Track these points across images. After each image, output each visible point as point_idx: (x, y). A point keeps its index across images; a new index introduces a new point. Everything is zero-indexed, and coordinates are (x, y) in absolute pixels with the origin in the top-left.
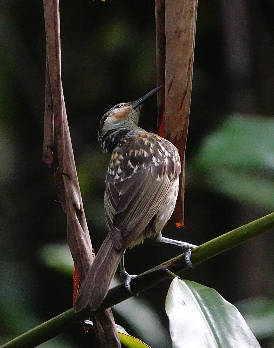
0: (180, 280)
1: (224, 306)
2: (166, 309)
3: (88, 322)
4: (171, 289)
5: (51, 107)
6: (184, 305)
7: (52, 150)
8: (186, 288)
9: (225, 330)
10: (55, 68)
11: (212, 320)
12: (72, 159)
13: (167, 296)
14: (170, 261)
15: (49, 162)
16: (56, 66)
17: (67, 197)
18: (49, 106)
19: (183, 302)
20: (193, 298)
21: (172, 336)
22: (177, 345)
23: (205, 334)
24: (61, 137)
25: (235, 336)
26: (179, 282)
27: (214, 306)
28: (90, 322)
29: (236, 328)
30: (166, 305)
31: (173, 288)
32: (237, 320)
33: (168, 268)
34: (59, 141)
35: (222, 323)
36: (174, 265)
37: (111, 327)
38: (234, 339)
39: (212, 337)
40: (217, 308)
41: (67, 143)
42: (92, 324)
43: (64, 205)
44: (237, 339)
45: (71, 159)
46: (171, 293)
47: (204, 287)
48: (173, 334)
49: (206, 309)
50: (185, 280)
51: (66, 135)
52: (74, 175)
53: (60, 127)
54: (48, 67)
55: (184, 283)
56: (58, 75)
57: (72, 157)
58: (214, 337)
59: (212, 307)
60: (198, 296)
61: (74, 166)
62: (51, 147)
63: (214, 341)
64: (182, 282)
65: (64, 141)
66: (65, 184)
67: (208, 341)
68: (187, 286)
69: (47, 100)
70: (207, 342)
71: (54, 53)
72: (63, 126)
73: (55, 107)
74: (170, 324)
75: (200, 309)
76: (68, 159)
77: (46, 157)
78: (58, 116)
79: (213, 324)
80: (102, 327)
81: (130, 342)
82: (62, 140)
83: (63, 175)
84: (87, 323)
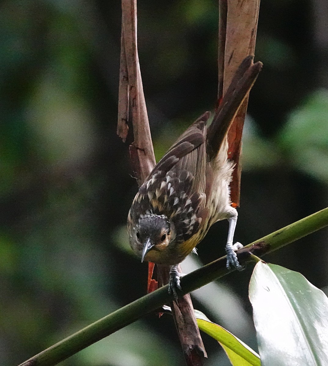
0: (264, 264)
1: (310, 291)
2: (249, 296)
3: (167, 308)
4: (254, 274)
5: (127, 78)
6: (269, 291)
7: (127, 123)
8: (271, 272)
9: (312, 317)
10: (131, 37)
11: (298, 307)
12: (148, 133)
13: (251, 282)
14: (253, 244)
15: (123, 136)
16: (131, 35)
17: (142, 173)
18: (124, 76)
19: (268, 288)
20: (277, 284)
21: (256, 325)
22: (262, 335)
23: (291, 322)
24: (136, 109)
25: (323, 323)
26: (263, 267)
27: (300, 291)
28: (169, 308)
29: (324, 314)
30: (249, 291)
31: (257, 273)
32: (324, 306)
33: (251, 250)
34: (134, 114)
35: (309, 309)
36: (258, 247)
37: (189, 309)
38: (322, 326)
39: (298, 324)
40: (303, 294)
41: (143, 116)
42: (170, 310)
43: (139, 180)
44: (325, 326)
45: (146, 133)
46: (254, 278)
47: (289, 271)
48: (257, 322)
49: (292, 295)
50: (270, 264)
51: (141, 108)
52: (149, 149)
53: (135, 98)
54: (123, 36)
55: (268, 267)
56: (134, 44)
57: (147, 131)
58: (300, 325)
59: (298, 293)
60: (283, 281)
61: (150, 140)
62: (126, 120)
63: (301, 329)
64: (266, 266)
65: (139, 114)
66: (140, 160)
67: (294, 329)
68: (271, 270)
69: (122, 71)
70: (293, 331)
71: (130, 20)
72: (139, 98)
73: (130, 77)
74: (254, 312)
75: (286, 295)
76: (144, 133)
77: (121, 130)
78: (133, 87)
79: (299, 310)
80: (180, 310)
81: (211, 329)
82: (137, 112)
83: (138, 151)
84: (165, 308)
